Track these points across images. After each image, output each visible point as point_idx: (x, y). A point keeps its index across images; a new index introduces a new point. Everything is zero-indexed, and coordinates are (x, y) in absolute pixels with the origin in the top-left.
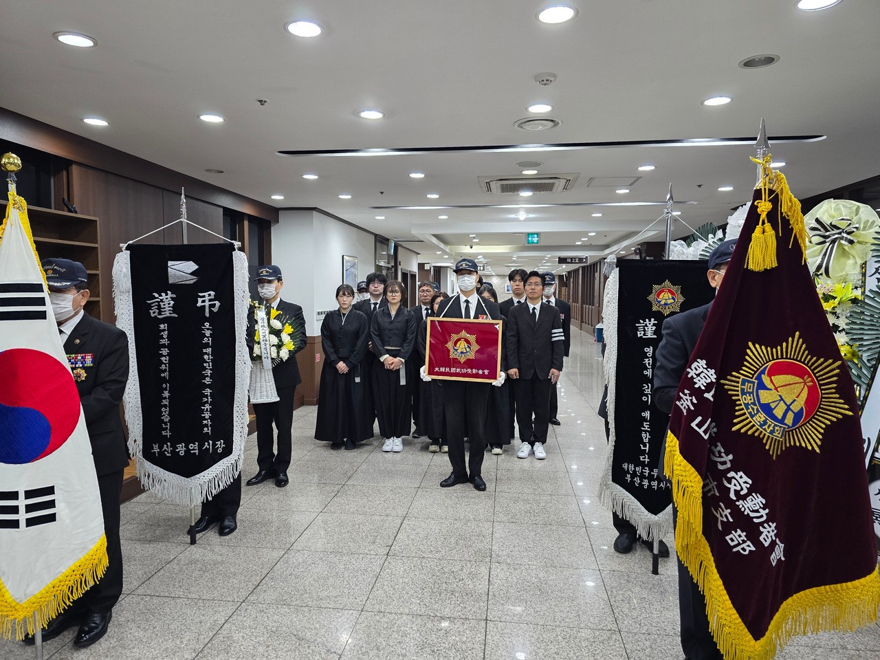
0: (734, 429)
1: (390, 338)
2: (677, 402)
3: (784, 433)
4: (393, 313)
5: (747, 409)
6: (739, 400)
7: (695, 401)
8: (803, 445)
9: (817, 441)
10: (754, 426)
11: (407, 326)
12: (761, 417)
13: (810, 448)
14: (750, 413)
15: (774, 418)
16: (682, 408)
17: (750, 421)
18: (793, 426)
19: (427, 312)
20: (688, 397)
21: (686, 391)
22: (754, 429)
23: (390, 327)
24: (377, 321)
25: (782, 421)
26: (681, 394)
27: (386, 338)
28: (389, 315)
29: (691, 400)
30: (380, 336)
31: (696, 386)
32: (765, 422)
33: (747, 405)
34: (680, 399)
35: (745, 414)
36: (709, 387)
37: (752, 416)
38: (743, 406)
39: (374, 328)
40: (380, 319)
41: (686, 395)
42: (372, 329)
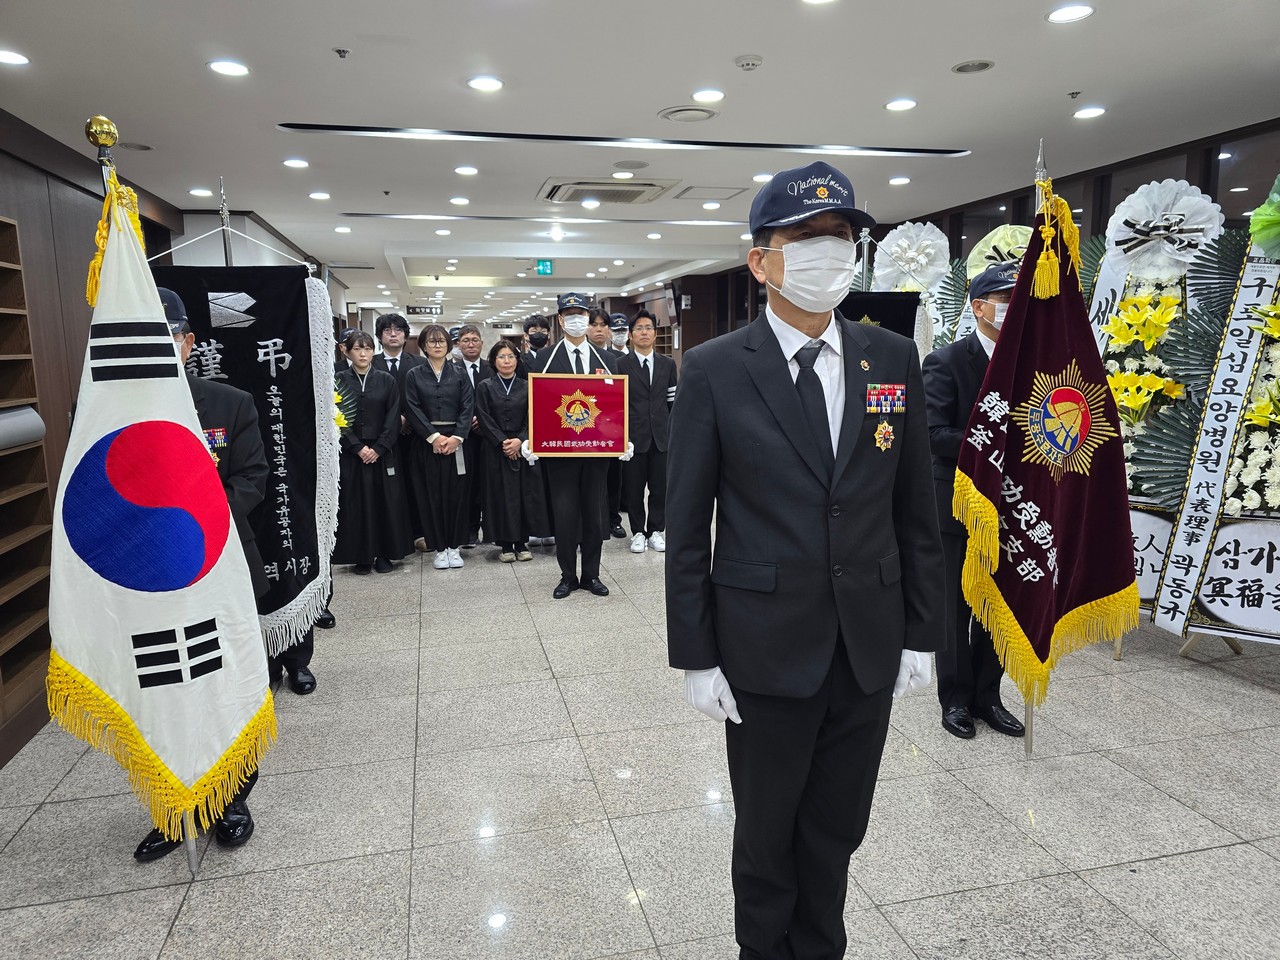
0: (1023, 460)
1: (439, 408)
2: (969, 439)
3: (1066, 459)
4: (438, 373)
5: (1036, 438)
6: (1028, 430)
7: (991, 435)
8: (1076, 470)
9: (1087, 464)
10: (1041, 454)
11: (461, 391)
12: (1047, 445)
13: (1081, 472)
14: (1038, 442)
15: (1057, 445)
16: (975, 444)
17: (1039, 451)
18: (1071, 451)
19: (475, 371)
20: (982, 432)
21: (979, 426)
22: (1042, 457)
23: (436, 393)
24: (416, 386)
25: (1062, 448)
26: (973, 430)
27: (433, 409)
28: (433, 375)
29: (987, 435)
30: (423, 406)
31: (991, 420)
32: (1050, 450)
33: (1035, 435)
34: (972, 435)
35: (1033, 444)
36: (1004, 419)
37: (1040, 445)
38: (1032, 436)
39: (411, 395)
40: (420, 383)
41: (979, 430)
42: (408, 397)
